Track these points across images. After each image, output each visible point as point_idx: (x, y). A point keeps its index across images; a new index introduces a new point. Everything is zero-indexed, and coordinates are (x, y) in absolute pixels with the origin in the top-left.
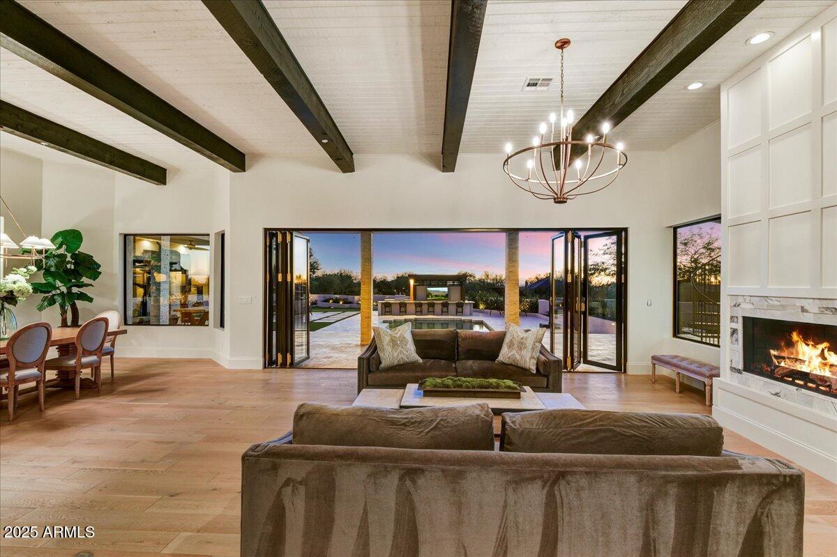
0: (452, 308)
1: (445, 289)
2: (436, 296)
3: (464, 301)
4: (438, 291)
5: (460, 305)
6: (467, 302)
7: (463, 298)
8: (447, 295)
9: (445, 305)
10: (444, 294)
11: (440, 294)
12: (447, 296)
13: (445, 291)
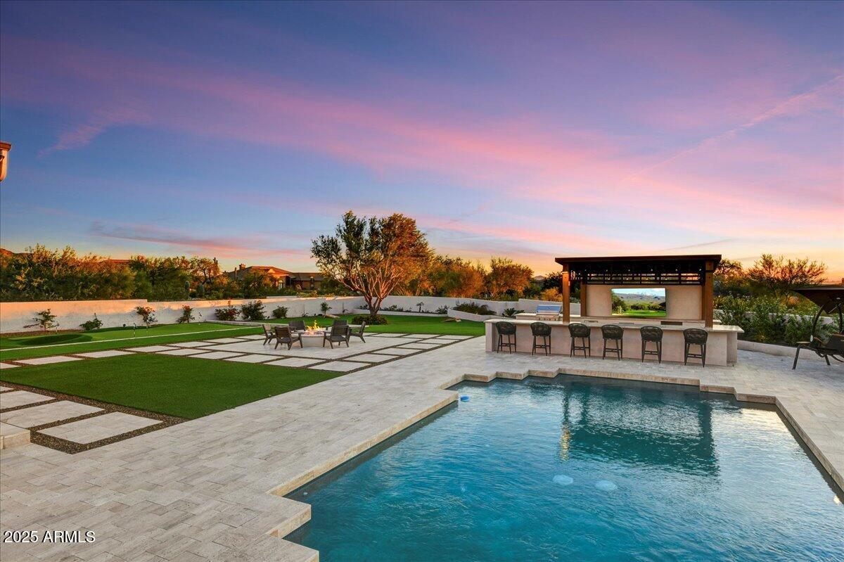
0: (673, 346)
1: (660, 292)
2: (635, 307)
3: (710, 324)
4: (641, 297)
5: (696, 339)
6: (716, 328)
7: (707, 317)
8: (664, 305)
9: (652, 336)
10: (656, 303)
11: (646, 303)
12: (663, 307)
13: (657, 295)
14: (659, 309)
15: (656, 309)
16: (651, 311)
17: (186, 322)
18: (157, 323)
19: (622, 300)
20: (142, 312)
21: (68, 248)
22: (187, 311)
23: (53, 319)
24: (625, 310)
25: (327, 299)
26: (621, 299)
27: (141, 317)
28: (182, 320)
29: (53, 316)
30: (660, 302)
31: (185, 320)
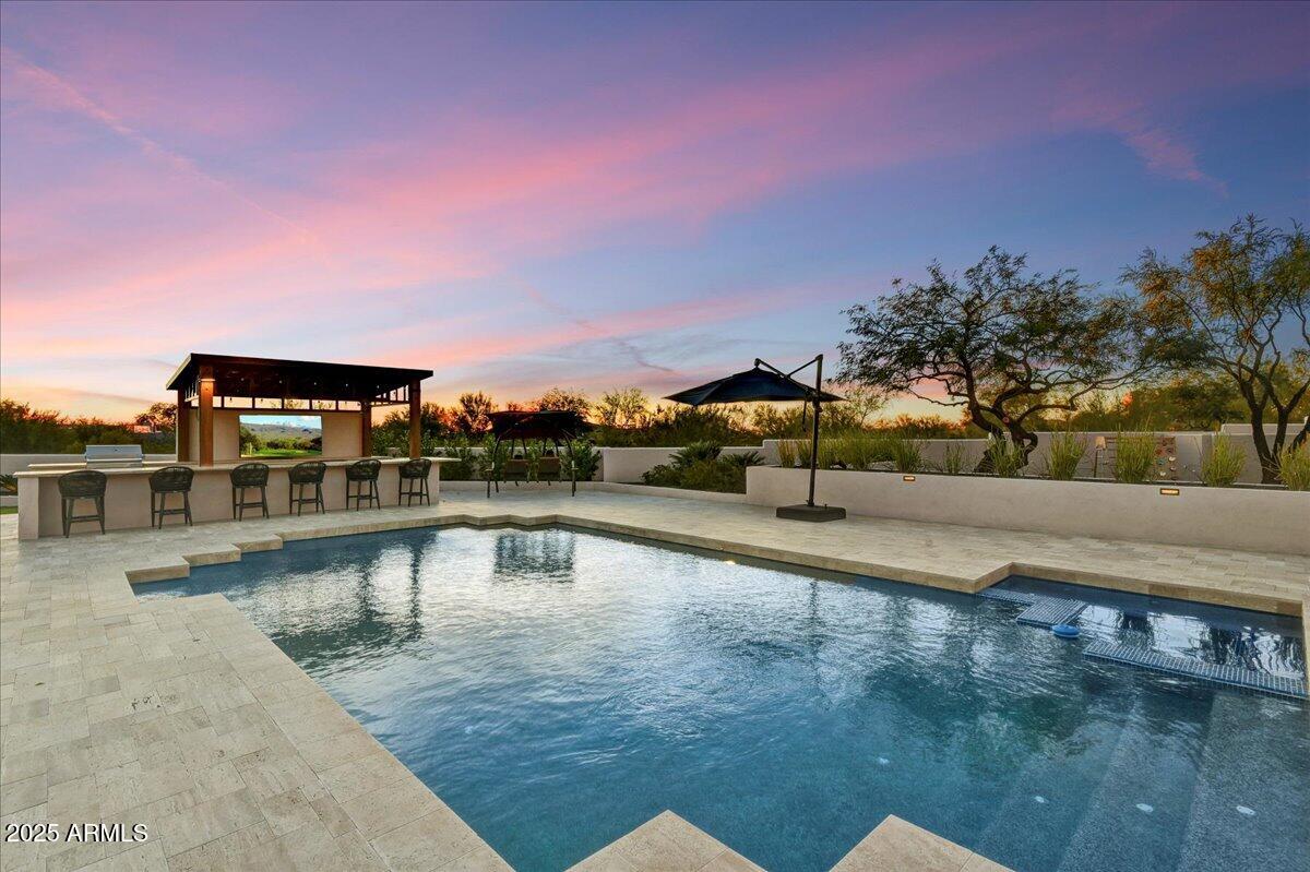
1: (313, 423)
2: (273, 444)
4: (283, 429)
8: (318, 441)
10: (306, 439)
11: (291, 438)
12: (317, 444)
13: (307, 426)
14: (311, 448)
15: (306, 448)
16: (298, 451)
19: (253, 433)
24: (257, 449)
26: (251, 432)
30: (312, 437)
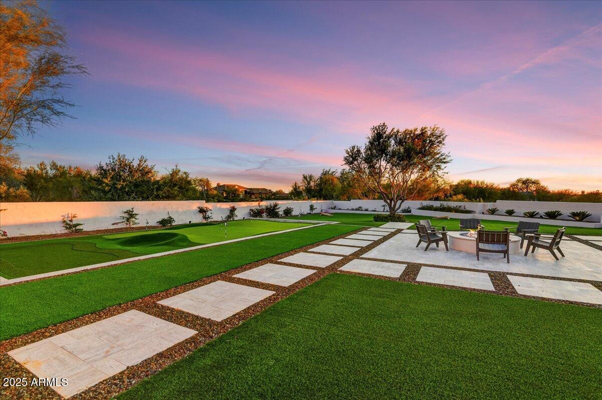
17: (232, 219)
18: (212, 220)
20: (202, 211)
21: (142, 157)
22: (233, 210)
23: (137, 217)
25: (313, 202)
27: (201, 215)
28: (229, 217)
29: (136, 214)
31: (230, 217)
